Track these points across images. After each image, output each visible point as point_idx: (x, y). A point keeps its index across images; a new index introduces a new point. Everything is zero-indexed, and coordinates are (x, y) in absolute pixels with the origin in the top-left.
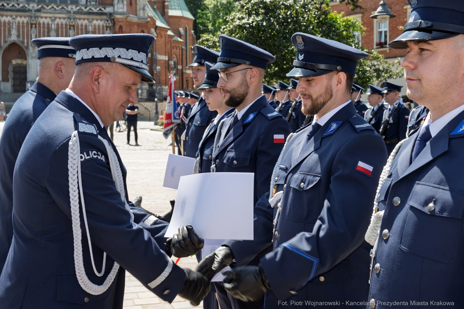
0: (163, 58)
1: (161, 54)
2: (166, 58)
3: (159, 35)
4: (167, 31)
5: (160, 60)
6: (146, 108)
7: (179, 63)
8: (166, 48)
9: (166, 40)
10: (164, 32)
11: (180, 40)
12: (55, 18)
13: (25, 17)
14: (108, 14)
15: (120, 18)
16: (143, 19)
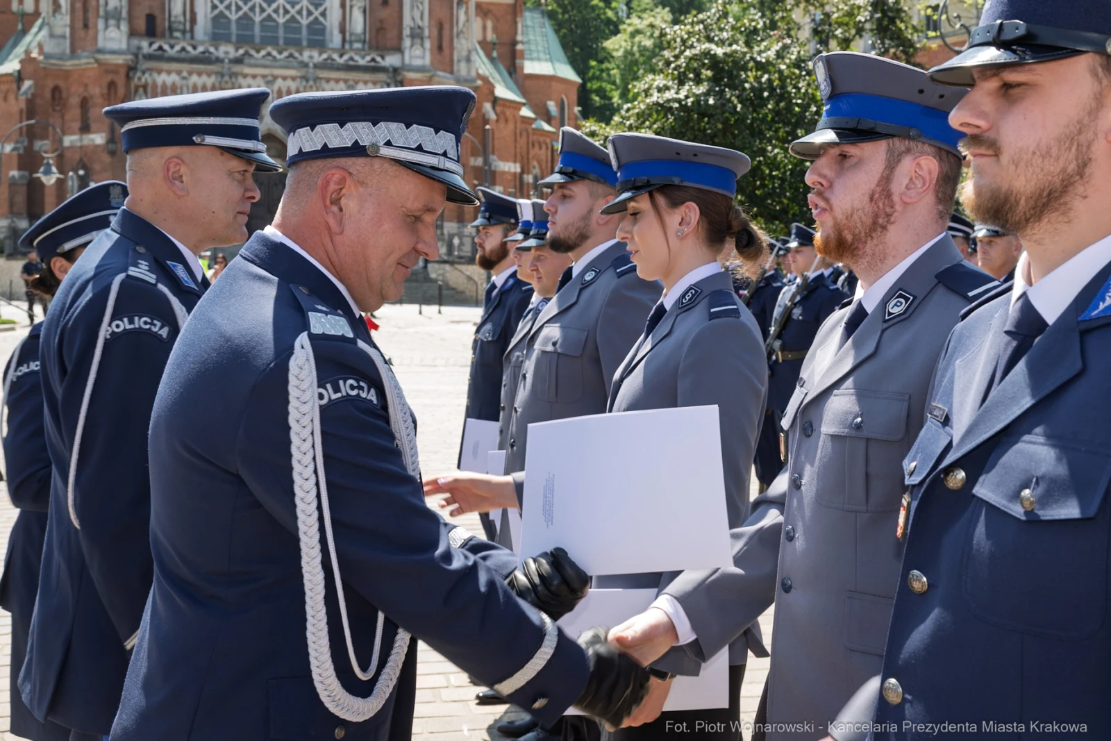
0: (510, 168)
1: (502, 159)
2: (515, 168)
3: (502, 117)
4: (520, 109)
5: (504, 173)
6: (469, 278)
8: (515, 147)
9: (516, 128)
10: (511, 110)
11: (546, 127)
12: (275, 78)
13: (209, 75)
14: (391, 69)
15: (416, 80)
16: (466, 81)
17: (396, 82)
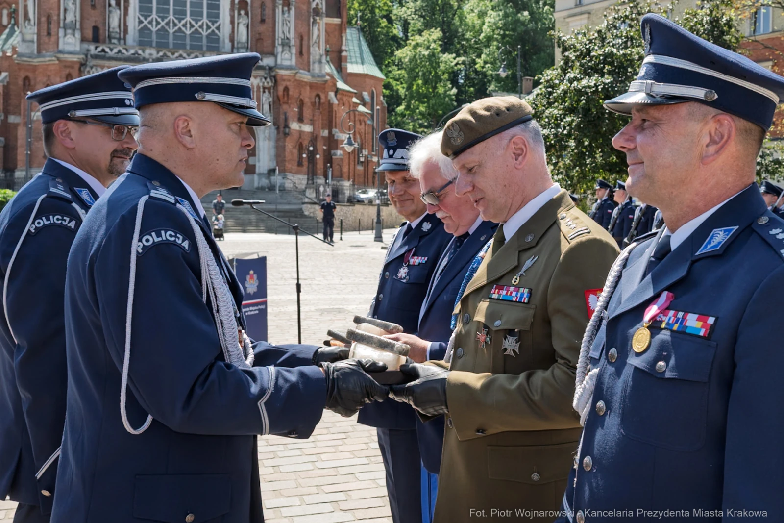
1: (340, 131)
3: (341, 102)
4: (352, 97)
5: (343, 141)
7: (364, 145)
9: (349, 109)
10: (347, 98)
11: (365, 110)
14: (267, 67)
15: (285, 75)
16: (319, 76)
17: (271, 77)
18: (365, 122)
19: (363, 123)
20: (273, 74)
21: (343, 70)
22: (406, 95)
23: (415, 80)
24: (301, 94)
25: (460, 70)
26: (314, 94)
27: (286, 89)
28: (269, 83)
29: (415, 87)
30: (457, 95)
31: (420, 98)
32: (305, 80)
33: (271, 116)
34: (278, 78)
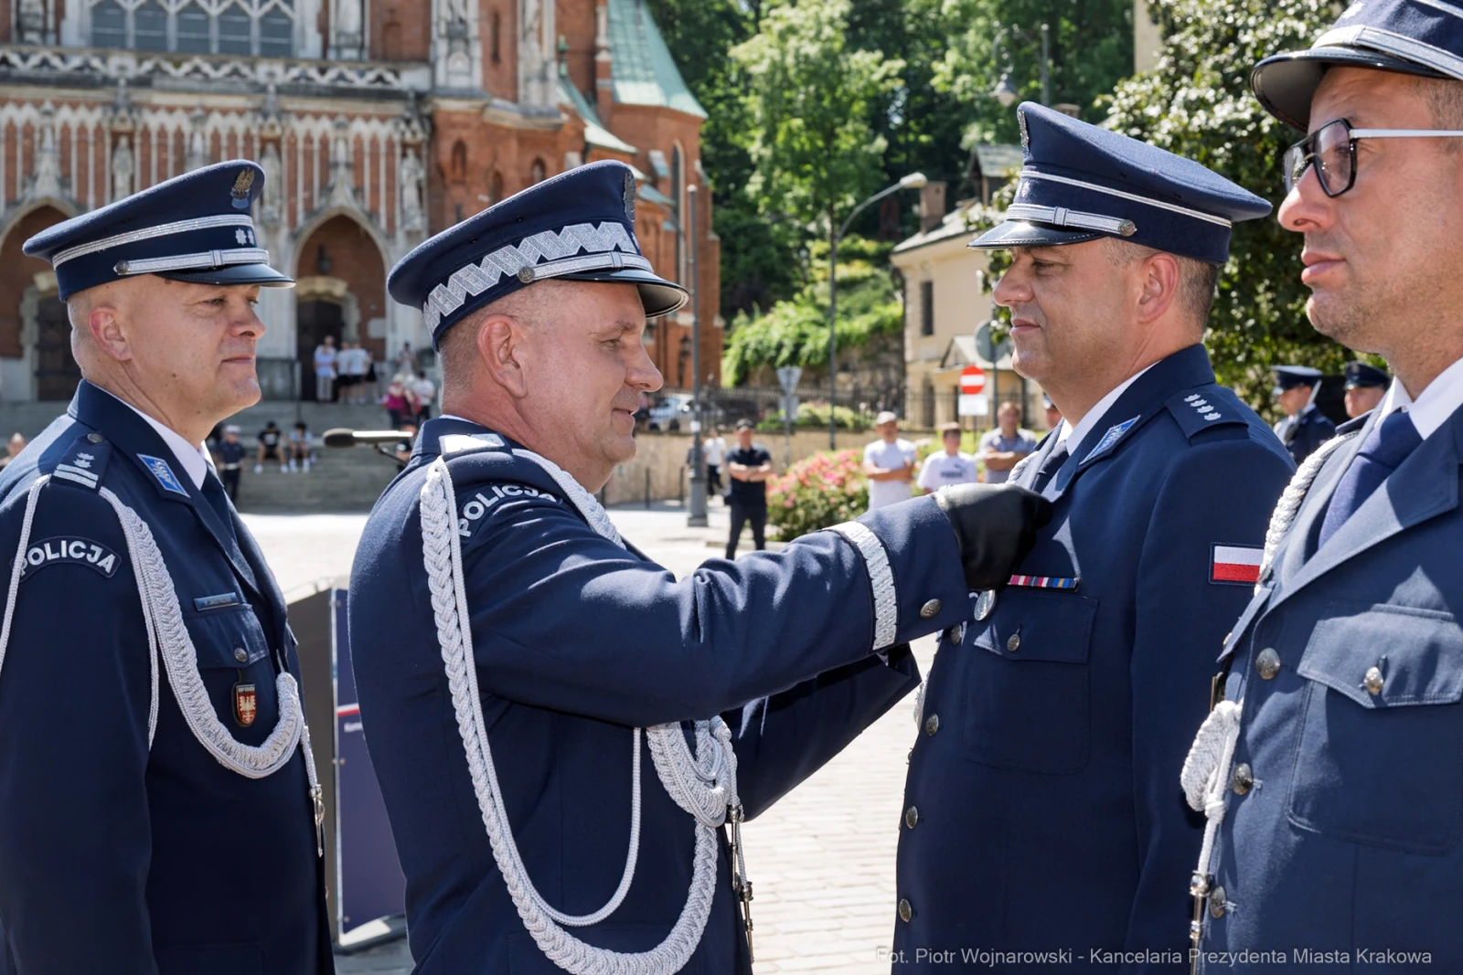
11: (658, 196)
12: (208, 111)
13: (91, 107)
14: (412, 95)
15: (457, 113)
16: (540, 114)
17: (421, 117)
18: (657, 226)
19: (652, 230)
20: (427, 110)
21: (602, 97)
22: (760, 158)
23: (782, 120)
24: (495, 158)
25: (893, 92)
26: (529, 158)
27: (460, 148)
28: (417, 133)
29: (781, 137)
30: (887, 154)
31: (796, 162)
32: (507, 124)
33: (423, 215)
34: (440, 120)
